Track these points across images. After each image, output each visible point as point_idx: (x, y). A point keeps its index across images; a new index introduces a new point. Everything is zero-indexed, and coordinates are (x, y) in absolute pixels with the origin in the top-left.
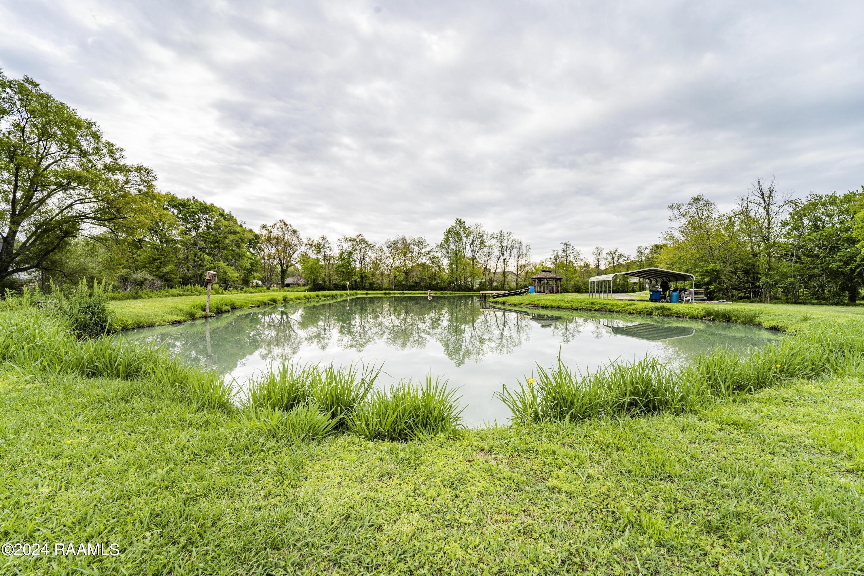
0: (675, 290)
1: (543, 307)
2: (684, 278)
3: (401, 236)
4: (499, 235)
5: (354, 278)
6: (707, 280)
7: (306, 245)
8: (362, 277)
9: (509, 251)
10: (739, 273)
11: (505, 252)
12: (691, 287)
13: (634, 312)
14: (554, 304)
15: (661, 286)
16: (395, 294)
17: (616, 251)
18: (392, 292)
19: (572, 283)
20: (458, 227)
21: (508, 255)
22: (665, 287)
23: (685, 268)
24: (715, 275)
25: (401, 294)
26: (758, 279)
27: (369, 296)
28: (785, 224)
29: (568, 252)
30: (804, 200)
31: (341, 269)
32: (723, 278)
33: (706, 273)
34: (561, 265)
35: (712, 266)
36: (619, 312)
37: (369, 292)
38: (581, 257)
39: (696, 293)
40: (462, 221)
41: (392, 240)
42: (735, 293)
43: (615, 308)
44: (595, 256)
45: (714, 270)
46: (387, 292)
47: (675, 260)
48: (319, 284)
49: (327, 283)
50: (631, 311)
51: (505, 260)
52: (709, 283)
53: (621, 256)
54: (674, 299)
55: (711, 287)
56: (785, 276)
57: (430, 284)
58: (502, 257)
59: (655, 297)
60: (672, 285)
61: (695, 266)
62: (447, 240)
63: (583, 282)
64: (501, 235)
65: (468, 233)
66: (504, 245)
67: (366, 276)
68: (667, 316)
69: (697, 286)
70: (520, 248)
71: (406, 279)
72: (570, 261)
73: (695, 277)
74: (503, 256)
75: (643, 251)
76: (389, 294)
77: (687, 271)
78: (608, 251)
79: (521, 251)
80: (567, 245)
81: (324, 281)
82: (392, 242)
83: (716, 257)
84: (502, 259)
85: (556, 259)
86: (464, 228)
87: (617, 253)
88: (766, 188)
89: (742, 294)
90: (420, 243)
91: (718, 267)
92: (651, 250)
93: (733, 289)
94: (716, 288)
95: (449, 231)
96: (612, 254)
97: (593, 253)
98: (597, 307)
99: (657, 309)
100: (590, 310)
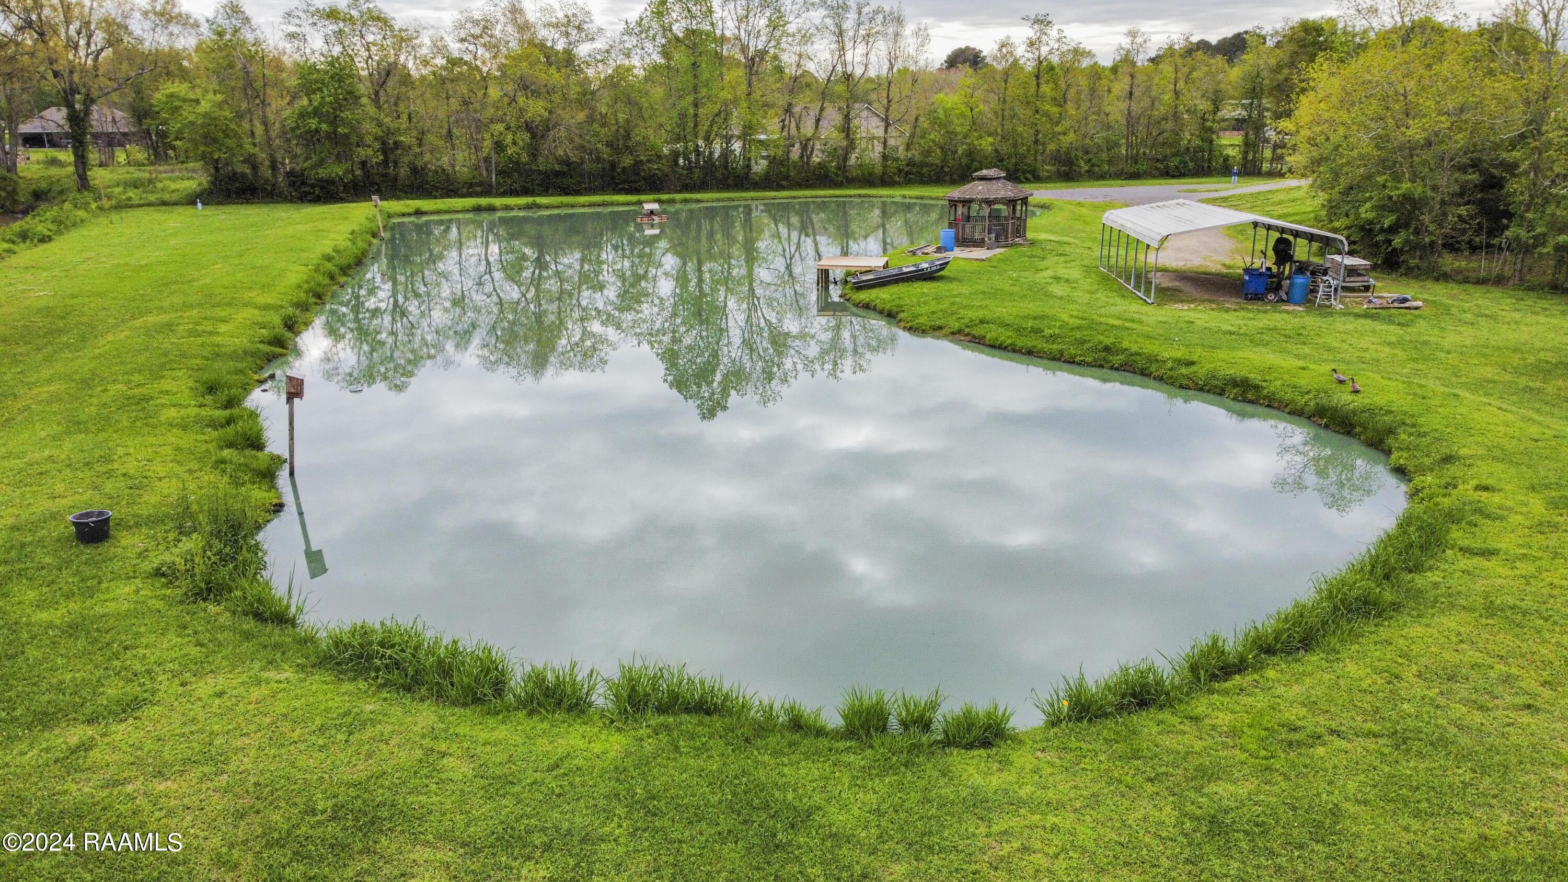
0: (1302, 269)
5: (363, 153)
6: (1388, 221)
7: (145, 14)
8: (386, 149)
10: (1464, 210)
13: (1191, 385)
15: (1275, 250)
16: (508, 208)
18: (496, 201)
25: (528, 207)
31: (313, 123)
33: (1390, 204)
35: (1406, 186)
36: (1160, 379)
39: (1351, 272)
41: (477, 16)
42: (1449, 257)
43: (1153, 368)
45: (1406, 199)
46: (483, 200)
48: (234, 177)
49: (266, 172)
50: (1185, 382)
52: (1393, 230)
54: (1298, 293)
57: (613, 166)
59: (1255, 288)
67: (397, 144)
68: (1251, 402)
71: (534, 153)
74: (845, 66)
81: (251, 161)
82: (476, 23)
89: (1463, 263)
91: (1418, 192)
100: (1101, 366)
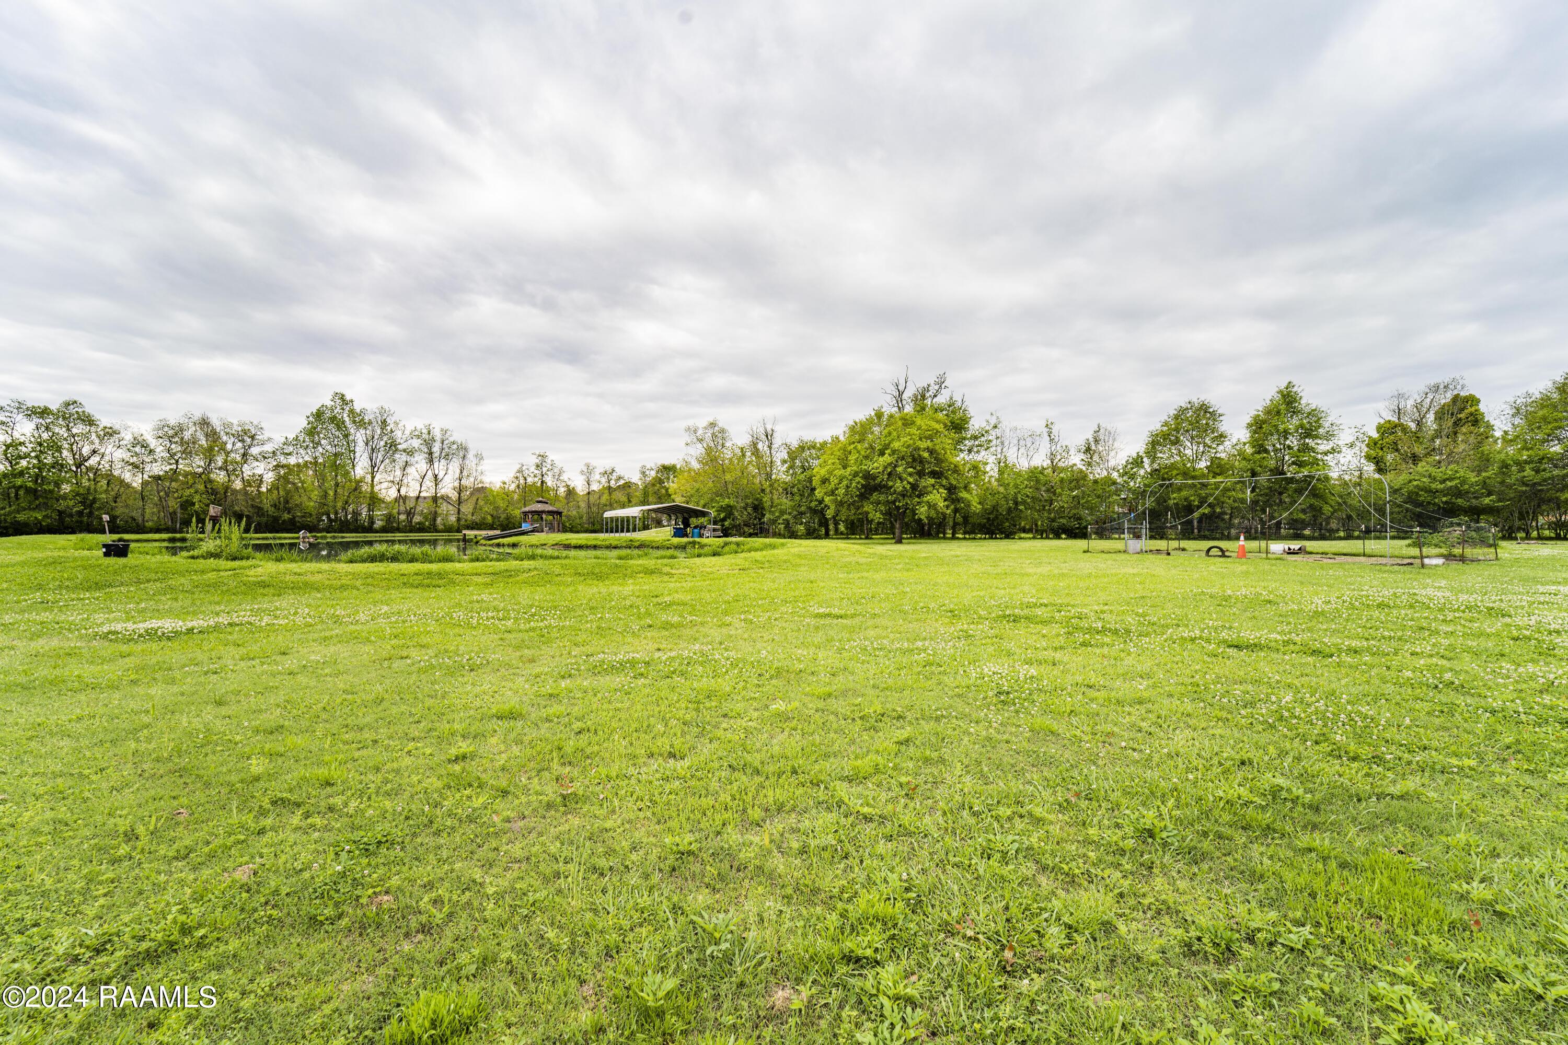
0: (696, 527)
1: (575, 547)
2: (704, 514)
3: (197, 415)
4: (425, 431)
6: (722, 516)
9: (443, 462)
10: (749, 510)
11: (436, 464)
12: (710, 524)
14: (589, 543)
15: (683, 523)
17: (613, 471)
20: (338, 410)
21: (442, 468)
22: (686, 524)
23: (702, 502)
24: (729, 511)
26: (763, 515)
28: (784, 462)
29: (545, 469)
30: (795, 444)
32: (736, 514)
33: (721, 509)
35: (727, 501)
38: (564, 477)
39: (714, 530)
40: (348, 398)
42: (746, 529)
44: (584, 477)
45: (729, 506)
47: (693, 492)
51: (436, 477)
52: (724, 520)
53: (620, 478)
55: (726, 523)
56: (782, 513)
57: (277, 519)
58: (430, 472)
59: (679, 533)
60: (694, 521)
61: (712, 500)
62: (311, 432)
64: (429, 433)
65: (360, 422)
66: (435, 450)
69: (715, 523)
72: (546, 484)
73: (713, 513)
74: (433, 469)
75: (647, 473)
77: (704, 507)
78: (602, 470)
79: (467, 462)
80: (543, 457)
83: (730, 491)
84: (430, 475)
85: (526, 480)
86: (352, 411)
87: (614, 474)
88: (769, 428)
89: (751, 531)
90: (247, 436)
91: (732, 503)
92: (658, 472)
93: (745, 525)
94: (730, 524)
95: (319, 415)
96: (608, 474)
97: (582, 472)
98: (637, 544)
99: (690, 543)
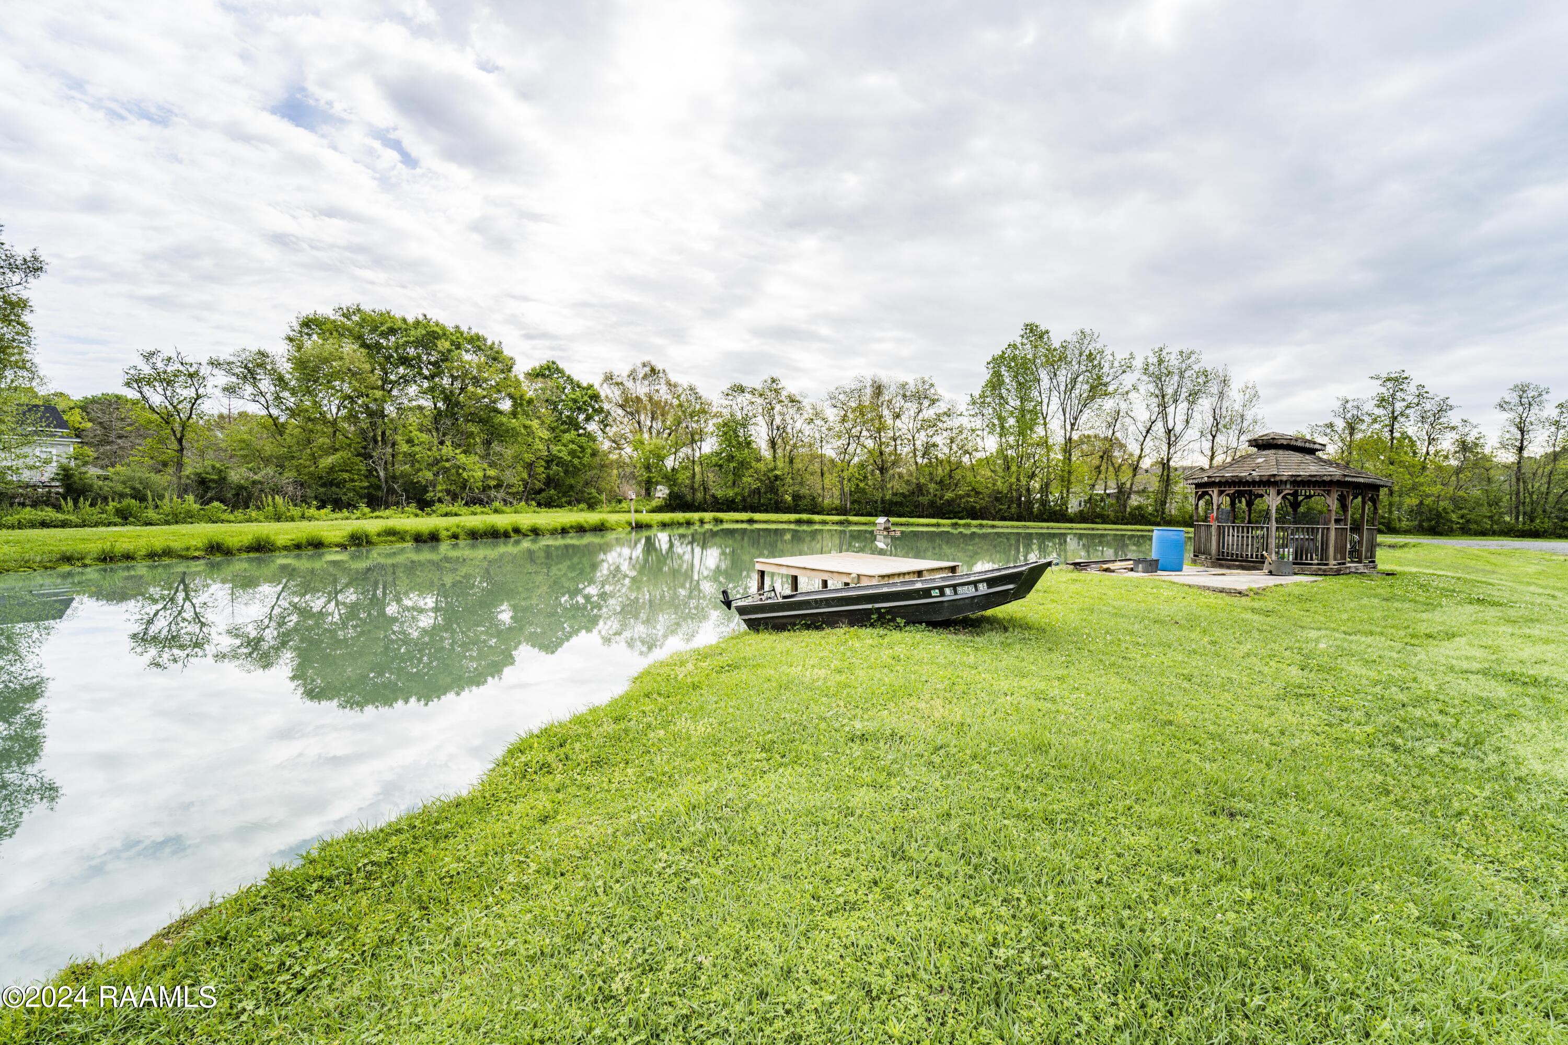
4: (1153, 360)
9: (1183, 406)
11: (1171, 410)
18: (817, 518)
19: (1411, 501)
20: (1029, 347)
21: (1181, 418)
27: (756, 526)
29: (1399, 406)
34: (1372, 447)
37: (757, 516)
38: (1449, 420)
41: (849, 389)
44: (1510, 416)
46: (805, 516)
51: (1169, 432)
58: (1159, 425)
62: (995, 383)
63: (1453, 499)
64: (1161, 362)
65: (1057, 362)
66: (1169, 391)
70: (1221, 394)
72: (1405, 436)
74: (1166, 422)
76: (810, 522)
79: (1226, 403)
80: (1396, 381)
82: (847, 393)
84: (1159, 428)
85: (1352, 429)
86: (1047, 347)
90: (922, 394)
